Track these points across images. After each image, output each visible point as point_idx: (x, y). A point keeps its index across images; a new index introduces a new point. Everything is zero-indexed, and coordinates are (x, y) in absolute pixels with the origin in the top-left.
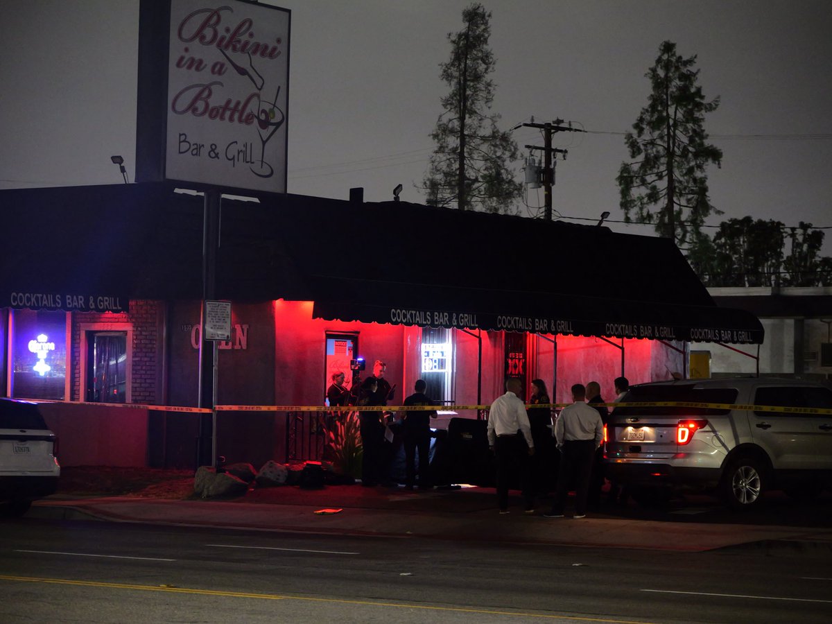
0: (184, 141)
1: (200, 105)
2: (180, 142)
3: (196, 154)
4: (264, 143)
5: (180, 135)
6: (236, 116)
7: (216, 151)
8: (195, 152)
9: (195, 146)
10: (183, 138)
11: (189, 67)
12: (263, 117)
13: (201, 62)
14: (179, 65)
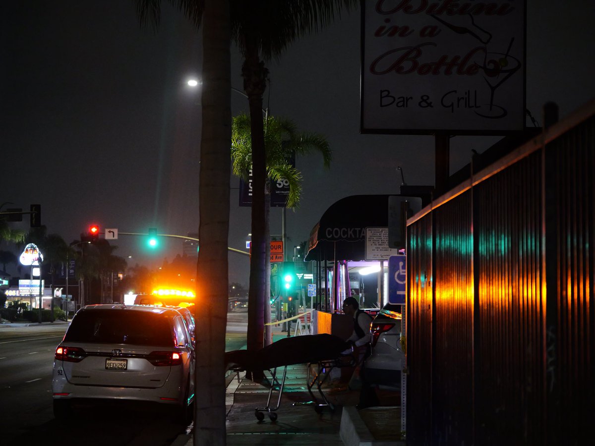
0: (387, 96)
1: (407, 65)
2: (381, 97)
3: (403, 106)
4: (493, 89)
5: (382, 92)
6: (455, 69)
7: (429, 101)
8: (401, 104)
9: (402, 99)
10: (385, 93)
11: (392, 34)
12: (491, 66)
13: (406, 28)
14: (378, 34)
